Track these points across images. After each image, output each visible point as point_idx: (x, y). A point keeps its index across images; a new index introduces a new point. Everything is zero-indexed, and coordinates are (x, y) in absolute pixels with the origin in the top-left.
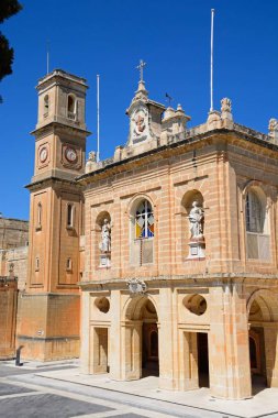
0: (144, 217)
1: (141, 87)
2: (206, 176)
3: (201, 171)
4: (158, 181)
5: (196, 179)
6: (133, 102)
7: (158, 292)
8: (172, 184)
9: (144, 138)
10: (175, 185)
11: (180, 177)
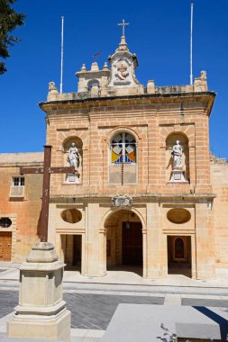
0: (121, 146)
1: (123, 42)
2: (194, 124)
3: (189, 119)
4: (145, 120)
5: (182, 124)
6: (117, 52)
7: (145, 206)
8: (157, 124)
9: (128, 83)
10: (161, 125)
11: (167, 120)
